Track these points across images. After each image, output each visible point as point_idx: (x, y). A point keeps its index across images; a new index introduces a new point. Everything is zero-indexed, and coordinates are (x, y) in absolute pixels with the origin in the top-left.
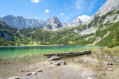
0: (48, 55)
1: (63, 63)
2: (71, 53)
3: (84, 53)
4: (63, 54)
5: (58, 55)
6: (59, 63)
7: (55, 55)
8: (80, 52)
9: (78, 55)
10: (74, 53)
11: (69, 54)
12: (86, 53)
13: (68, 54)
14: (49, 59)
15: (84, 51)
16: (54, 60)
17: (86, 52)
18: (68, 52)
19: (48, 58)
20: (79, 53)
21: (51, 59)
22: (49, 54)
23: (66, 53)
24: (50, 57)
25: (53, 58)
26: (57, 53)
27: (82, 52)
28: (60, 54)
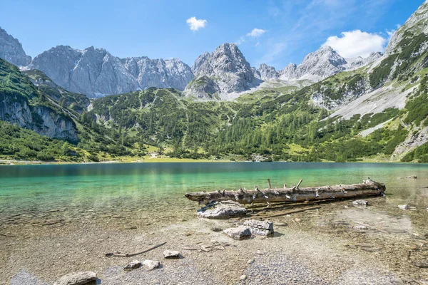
0: (201, 199)
1: (263, 229)
2: (294, 191)
3: (352, 194)
4: (263, 195)
5: (240, 197)
6: (248, 230)
7: (232, 197)
8: (336, 187)
9: (328, 201)
10: (307, 192)
11: (289, 193)
12: (360, 192)
13: (282, 194)
14: (208, 213)
15: (353, 186)
16: (227, 216)
17: (364, 188)
18: (285, 189)
19: (203, 210)
20: (329, 191)
21: (216, 211)
22: (208, 193)
23: (275, 190)
24: (210, 206)
25: (222, 210)
26: (239, 191)
27: (346, 190)
28: (251, 196)
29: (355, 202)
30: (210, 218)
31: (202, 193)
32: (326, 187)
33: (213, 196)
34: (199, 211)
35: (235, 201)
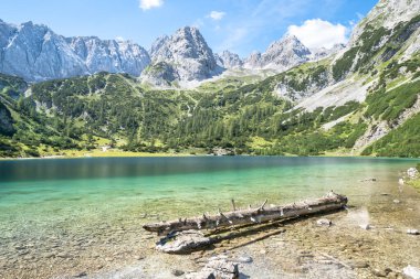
0: (160, 230)
1: (227, 272)
2: (259, 212)
3: (318, 209)
4: (227, 220)
5: (203, 224)
6: (212, 275)
7: (194, 225)
8: (301, 203)
9: (293, 220)
10: (272, 212)
11: (254, 215)
12: (324, 207)
13: (246, 217)
14: (168, 246)
15: (316, 200)
16: (188, 250)
17: (327, 202)
18: (250, 210)
19: (163, 242)
20: (294, 209)
21: (176, 245)
22: (168, 223)
23: (240, 212)
24: (171, 237)
25: (183, 242)
26: (202, 217)
27: (311, 206)
28: (214, 222)
29: (319, 221)
30: (170, 253)
31: (161, 224)
32: (290, 205)
33: (173, 226)
34: (157, 244)
35: (197, 229)
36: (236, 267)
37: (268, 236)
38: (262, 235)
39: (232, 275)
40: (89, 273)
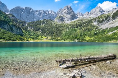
0: (60, 62)
2: (88, 58)
3: (106, 58)
5: (72, 61)
6: (74, 75)
7: (69, 61)
8: (101, 56)
9: (99, 61)
10: (92, 58)
11: (86, 59)
12: (109, 58)
13: (84, 59)
14: (62, 66)
15: (106, 56)
16: (68, 68)
17: (110, 56)
18: (85, 58)
19: (61, 65)
20: (99, 58)
21: (64, 66)
22: (62, 60)
23: (82, 58)
24: (63, 64)
25: (66, 66)
26: (71, 59)
27: (104, 57)
28: (75, 60)
29: (107, 62)
30: (63, 68)
31: (60, 60)
32: (98, 57)
33: (64, 61)
34: (59, 65)
36: (81, 73)
37: (91, 66)
38: (89, 65)
39: (80, 76)
40: (42, 72)
